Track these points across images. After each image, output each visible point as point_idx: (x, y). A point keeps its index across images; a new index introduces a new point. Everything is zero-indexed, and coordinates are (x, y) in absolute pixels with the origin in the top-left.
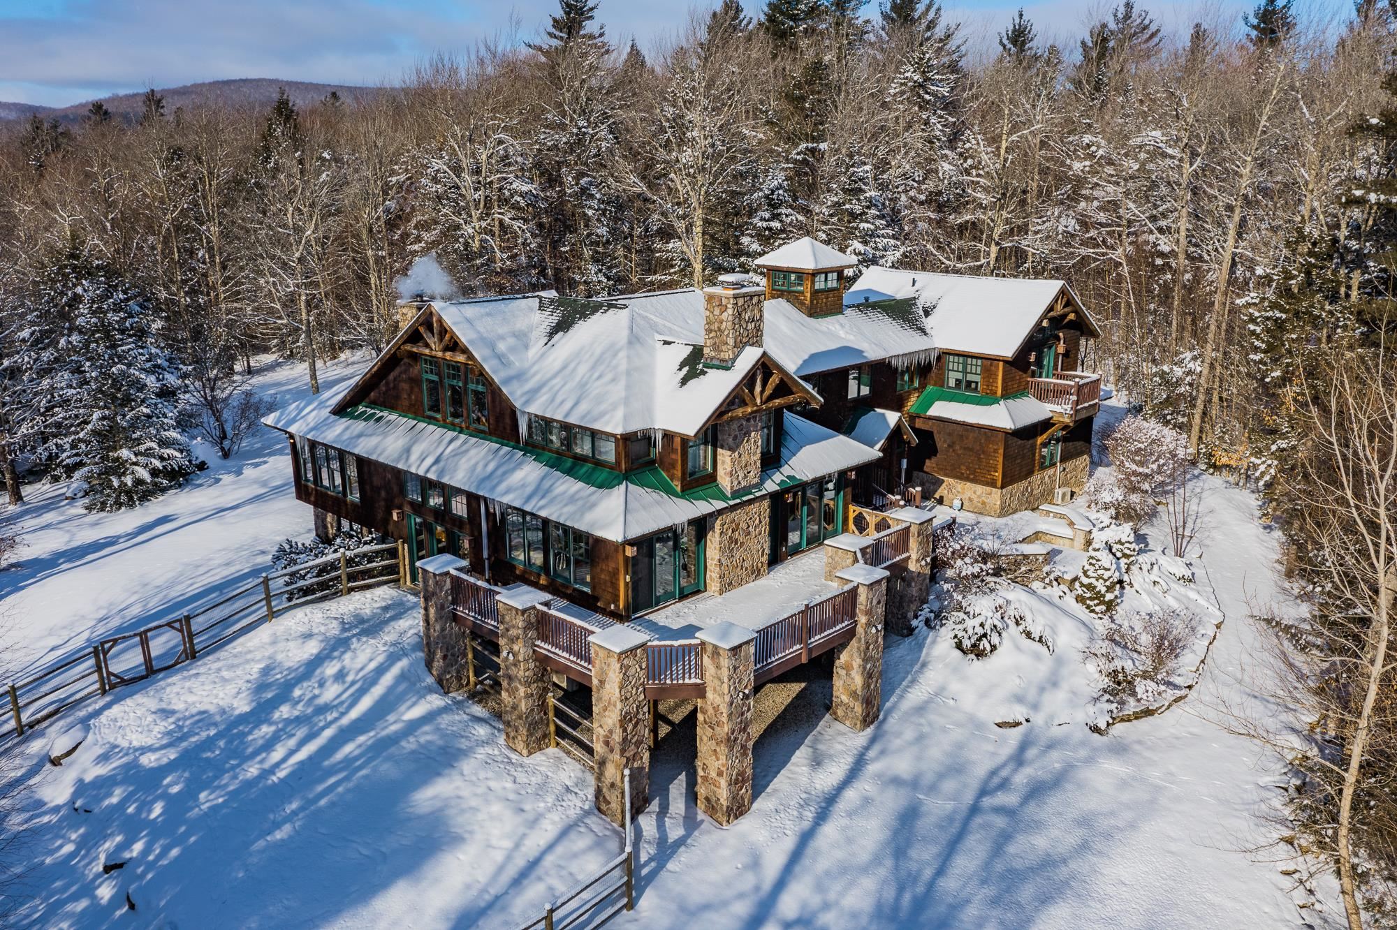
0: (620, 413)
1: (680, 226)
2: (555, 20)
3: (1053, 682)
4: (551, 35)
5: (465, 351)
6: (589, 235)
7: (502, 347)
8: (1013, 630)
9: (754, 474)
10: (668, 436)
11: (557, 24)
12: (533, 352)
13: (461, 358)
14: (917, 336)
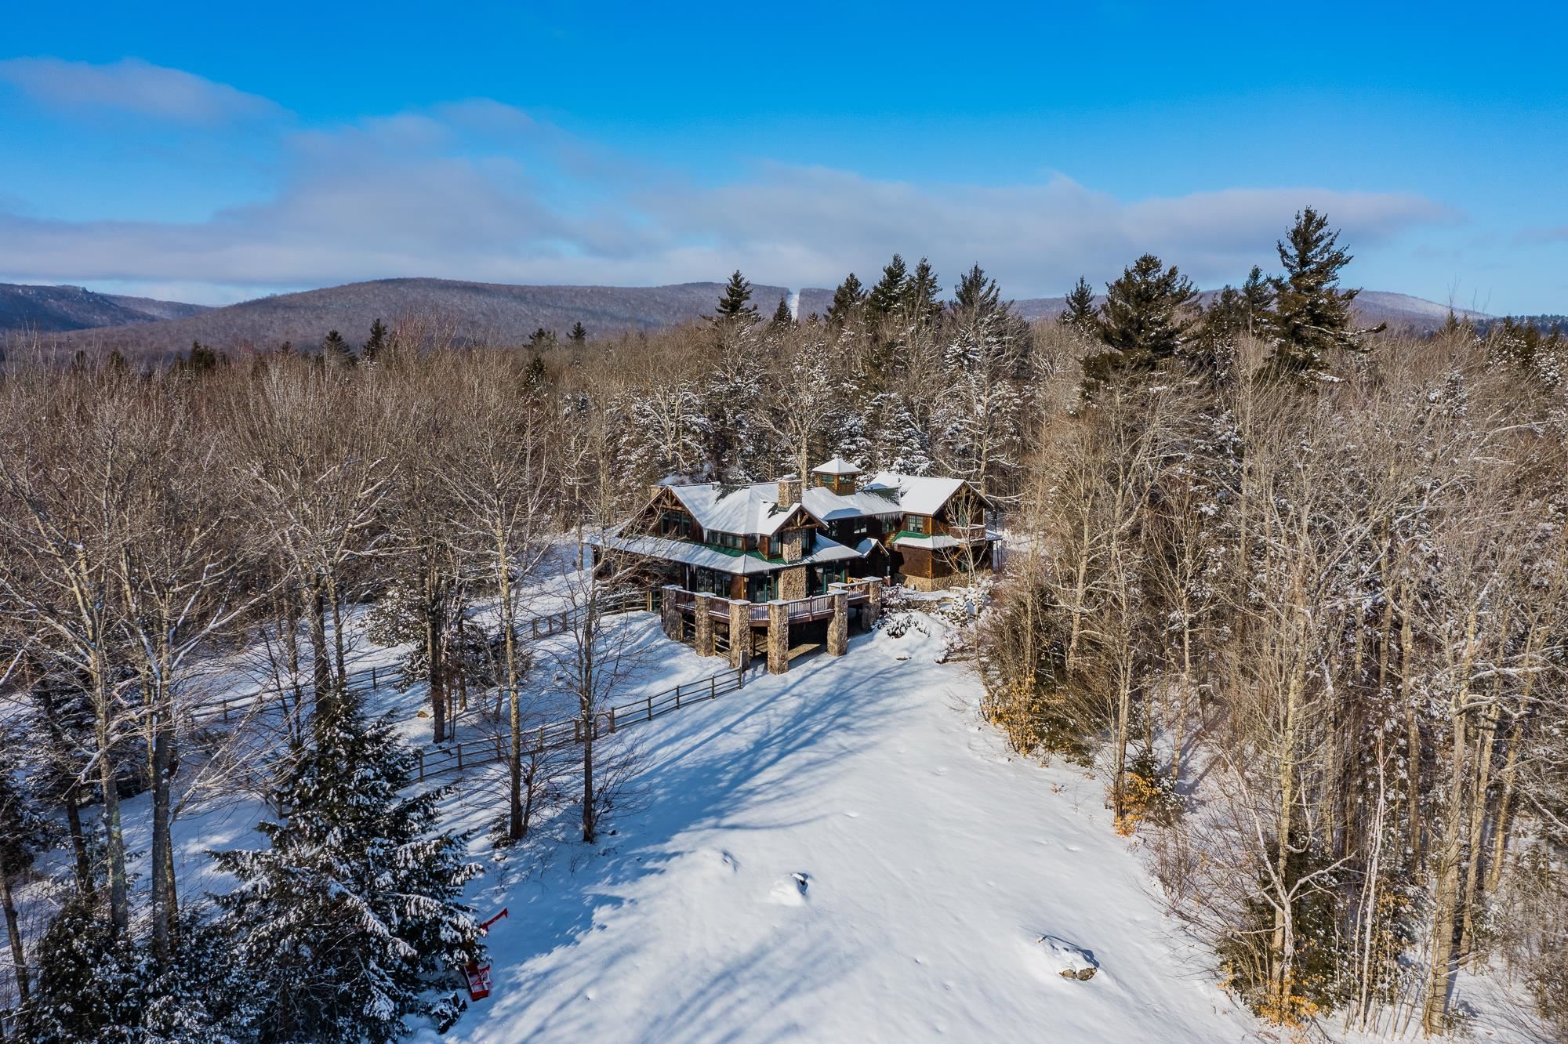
0: (744, 526)
1: (793, 448)
2: (722, 300)
3: (924, 645)
4: (720, 311)
5: (682, 505)
6: (741, 450)
7: (696, 503)
8: (913, 626)
9: (799, 556)
10: (762, 537)
11: (724, 303)
12: (709, 507)
13: (679, 508)
14: (894, 505)
